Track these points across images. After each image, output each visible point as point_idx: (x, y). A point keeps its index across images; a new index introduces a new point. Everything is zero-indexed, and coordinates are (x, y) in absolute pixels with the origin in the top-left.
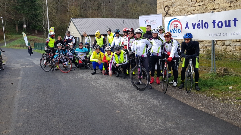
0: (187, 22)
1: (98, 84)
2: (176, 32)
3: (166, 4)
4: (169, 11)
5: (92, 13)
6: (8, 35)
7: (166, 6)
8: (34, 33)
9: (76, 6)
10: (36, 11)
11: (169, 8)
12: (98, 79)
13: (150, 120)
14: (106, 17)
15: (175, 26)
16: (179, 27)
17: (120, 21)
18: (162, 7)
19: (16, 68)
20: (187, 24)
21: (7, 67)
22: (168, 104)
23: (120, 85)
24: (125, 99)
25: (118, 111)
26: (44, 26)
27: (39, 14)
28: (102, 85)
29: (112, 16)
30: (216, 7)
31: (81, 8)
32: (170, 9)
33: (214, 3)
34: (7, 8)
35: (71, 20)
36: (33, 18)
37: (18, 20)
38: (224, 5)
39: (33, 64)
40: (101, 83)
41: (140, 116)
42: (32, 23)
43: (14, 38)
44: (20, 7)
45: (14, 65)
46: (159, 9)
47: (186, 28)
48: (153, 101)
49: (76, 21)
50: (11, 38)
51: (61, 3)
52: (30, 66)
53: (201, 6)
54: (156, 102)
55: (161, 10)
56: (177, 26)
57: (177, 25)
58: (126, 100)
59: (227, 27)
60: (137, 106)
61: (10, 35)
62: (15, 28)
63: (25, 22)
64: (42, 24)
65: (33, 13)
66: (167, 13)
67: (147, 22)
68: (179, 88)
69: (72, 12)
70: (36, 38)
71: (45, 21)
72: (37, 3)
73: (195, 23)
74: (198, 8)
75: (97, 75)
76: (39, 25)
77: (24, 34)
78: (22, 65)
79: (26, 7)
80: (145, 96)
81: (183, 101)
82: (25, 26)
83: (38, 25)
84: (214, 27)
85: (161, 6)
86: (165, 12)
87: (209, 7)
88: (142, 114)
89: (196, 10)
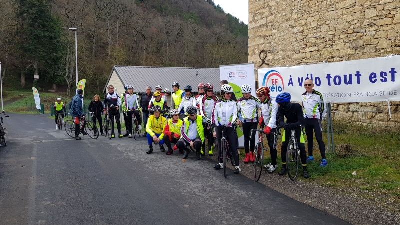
0: (291, 77)
1: (157, 169)
2: (275, 90)
3: (262, 48)
4: (267, 59)
5: (147, 58)
6: (7, 92)
7: (262, 52)
8: (52, 88)
9: (122, 47)
10: (57, 53)
11: (266, 54)
12: (157, 161)
13: (233, 217)
14: (170, 65)
15: (274, 81)
16: (280, 83)
17: (192, 71)
18: (257, 52)
19: (26, 144)
20: (291, 80)
21: (11, 142)
22: (261, 196)
23: (191, 169)
24: (197, 189)
25: (187, 206)
26: (69, 77)
27: (61, 58)
28: (163, 170)
29: (180, 64)
30: (335, 55)
31: (130, 50)
32: (268, 55)
33: (331, 49)
34: (9, 47)
35: (115, 70)
36: (51, 65)
37: (25, 68)
38: (346, 51)
39: (52, 137)
40: (161, 166)
41: (219, 212)
42: (48, 72)
43: (18, 96)
44: (31, 47)
45: (21, 139)
46: (252, 55)
47: (289, 85)
48: (240, 192)
49: (121, 70)
50: (12, 97)
51: (97, 42)
52: (48, 141)
53: (313, 53)
54: (243, 194)
55: (254, 58)
56: (277, 82)
57: (276, 80)
58: (200, 191)
59: (347, 84)
60: (216, 199)
61: (10, 92)
62: (20, 80)
63: (37, 71)
64: (65, 75)
65: (51, 57)
66: (264, 62)
67: (231, 75)
68: (280, 175)
69: (115, 55)
70: (55, 96)
71: (69, 69)
72: (60, 42)
73: (303, 78)
74: (308, 56)
75: (155, 154)
76: (60, 76)
77: (35, 89)
78: (35, 140)
79: (40, 47)
80: (228, 185)
81: (284, 192)
82: (37, 77)
83: (58, 76)
84: (329, 84)
85: (254, 51)
86: (261, 61)
87: (326, 55)
88: (222, 210)
89: (306, 58)
